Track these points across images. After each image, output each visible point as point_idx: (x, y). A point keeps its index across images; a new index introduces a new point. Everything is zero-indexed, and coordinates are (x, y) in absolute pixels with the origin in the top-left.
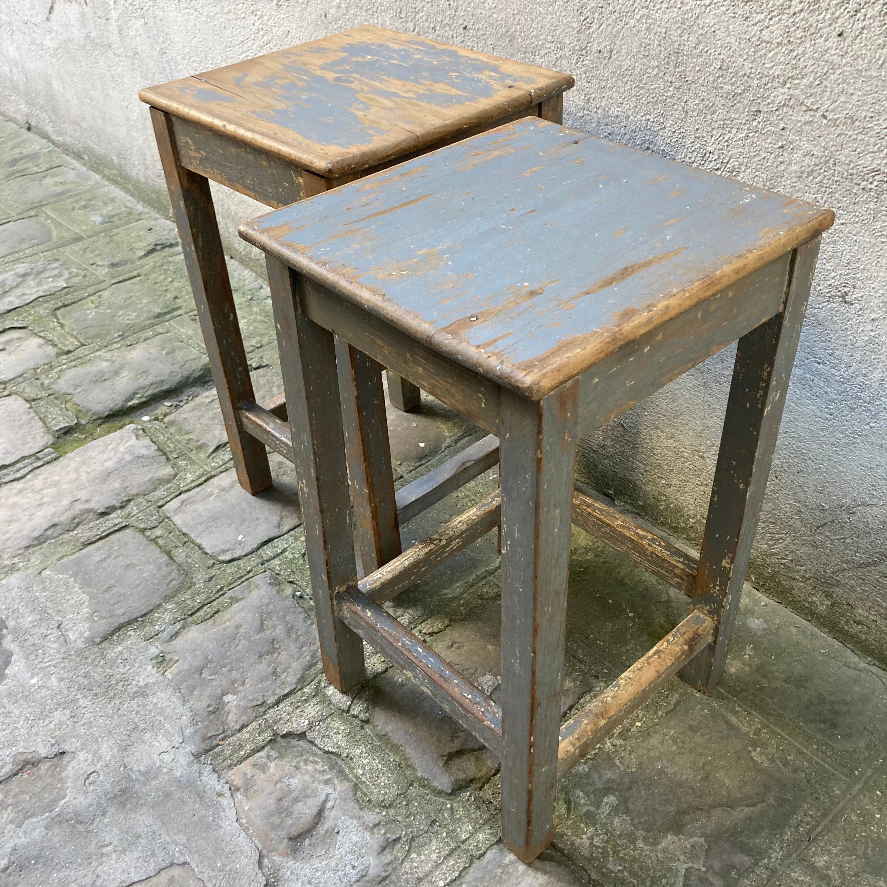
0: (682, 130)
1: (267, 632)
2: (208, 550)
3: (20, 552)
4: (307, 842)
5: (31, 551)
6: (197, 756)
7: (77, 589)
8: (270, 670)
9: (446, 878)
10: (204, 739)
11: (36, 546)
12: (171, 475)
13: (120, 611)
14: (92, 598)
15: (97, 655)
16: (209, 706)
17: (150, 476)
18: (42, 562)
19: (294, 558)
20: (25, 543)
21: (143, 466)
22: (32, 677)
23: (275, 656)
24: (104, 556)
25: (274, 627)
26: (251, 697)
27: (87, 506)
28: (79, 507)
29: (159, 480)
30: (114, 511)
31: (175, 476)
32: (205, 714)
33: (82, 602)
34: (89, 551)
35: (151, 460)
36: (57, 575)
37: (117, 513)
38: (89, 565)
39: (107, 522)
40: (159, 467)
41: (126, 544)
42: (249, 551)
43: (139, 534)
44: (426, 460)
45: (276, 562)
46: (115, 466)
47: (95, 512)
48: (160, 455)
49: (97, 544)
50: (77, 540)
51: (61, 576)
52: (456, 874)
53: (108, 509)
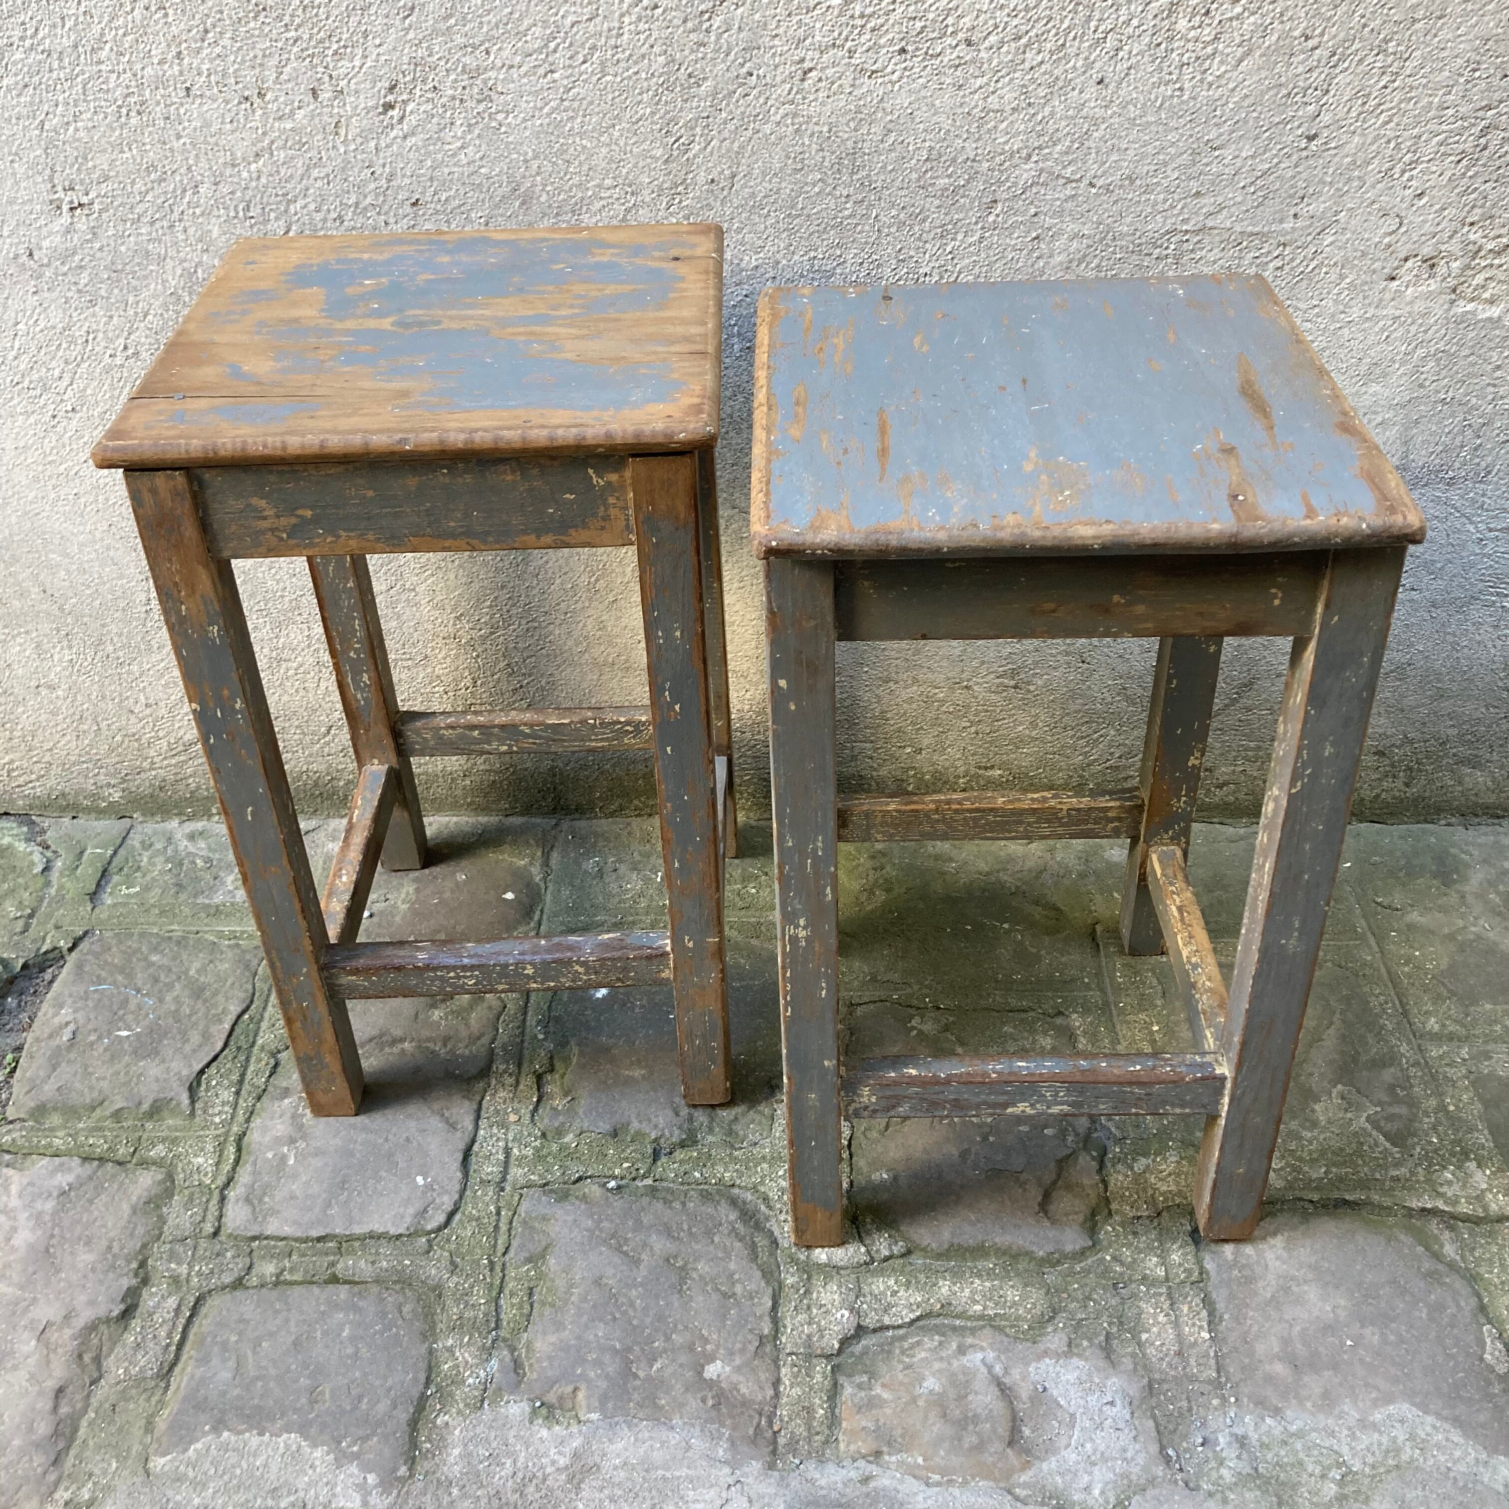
0: (874, 257)
1: (644, 1256)
2: (393, 1231)
3: (52, 1477)
4: (1027, 1432)
5: (70, 1460)
6: (771, 1466)
7: (255, 1439)
8: (715, 1297)
9: (1201, 1327)
10: (754, 1441)
11: (68, 1448)
12: (160, 1183)
13: (382, 1407)
14: (303, 1429)
15: (432, 1488)
16: (704, 1400)
17: (126, 1208)
18: (122, 1459)
19: (537, 1150)
20: (39, 1460)
21: (91, 1202)
23: (695, 1275)
24: (232, 1364)
25: (645, 1245)
26: (738, 1346)
27: (79, 1323)
28: (65, 1338)
29: (148, 1203)
30: (140, 1296)
31: (170, 1177)
32: (714, 1414)
33: (294, 1448)
34: (192, 1377)
35: (93, 1184)
36: (186, 1450)
37: (152, 1294)
38: (224, 1394)
39: (155, 1317)
40: (122, 1183)
41: (241, 1321)
42: (457, 1187)
43: (238, 1293)
44: (538, 913)
45: (516, 1173)
46: (39, 1233)
47: (108, 1321)
48: (99, 1167)
49: (184, 1358)
50: (140, 1380)
51: (199, 1445)
52: (1204, 1313)
53: (124, 1300)
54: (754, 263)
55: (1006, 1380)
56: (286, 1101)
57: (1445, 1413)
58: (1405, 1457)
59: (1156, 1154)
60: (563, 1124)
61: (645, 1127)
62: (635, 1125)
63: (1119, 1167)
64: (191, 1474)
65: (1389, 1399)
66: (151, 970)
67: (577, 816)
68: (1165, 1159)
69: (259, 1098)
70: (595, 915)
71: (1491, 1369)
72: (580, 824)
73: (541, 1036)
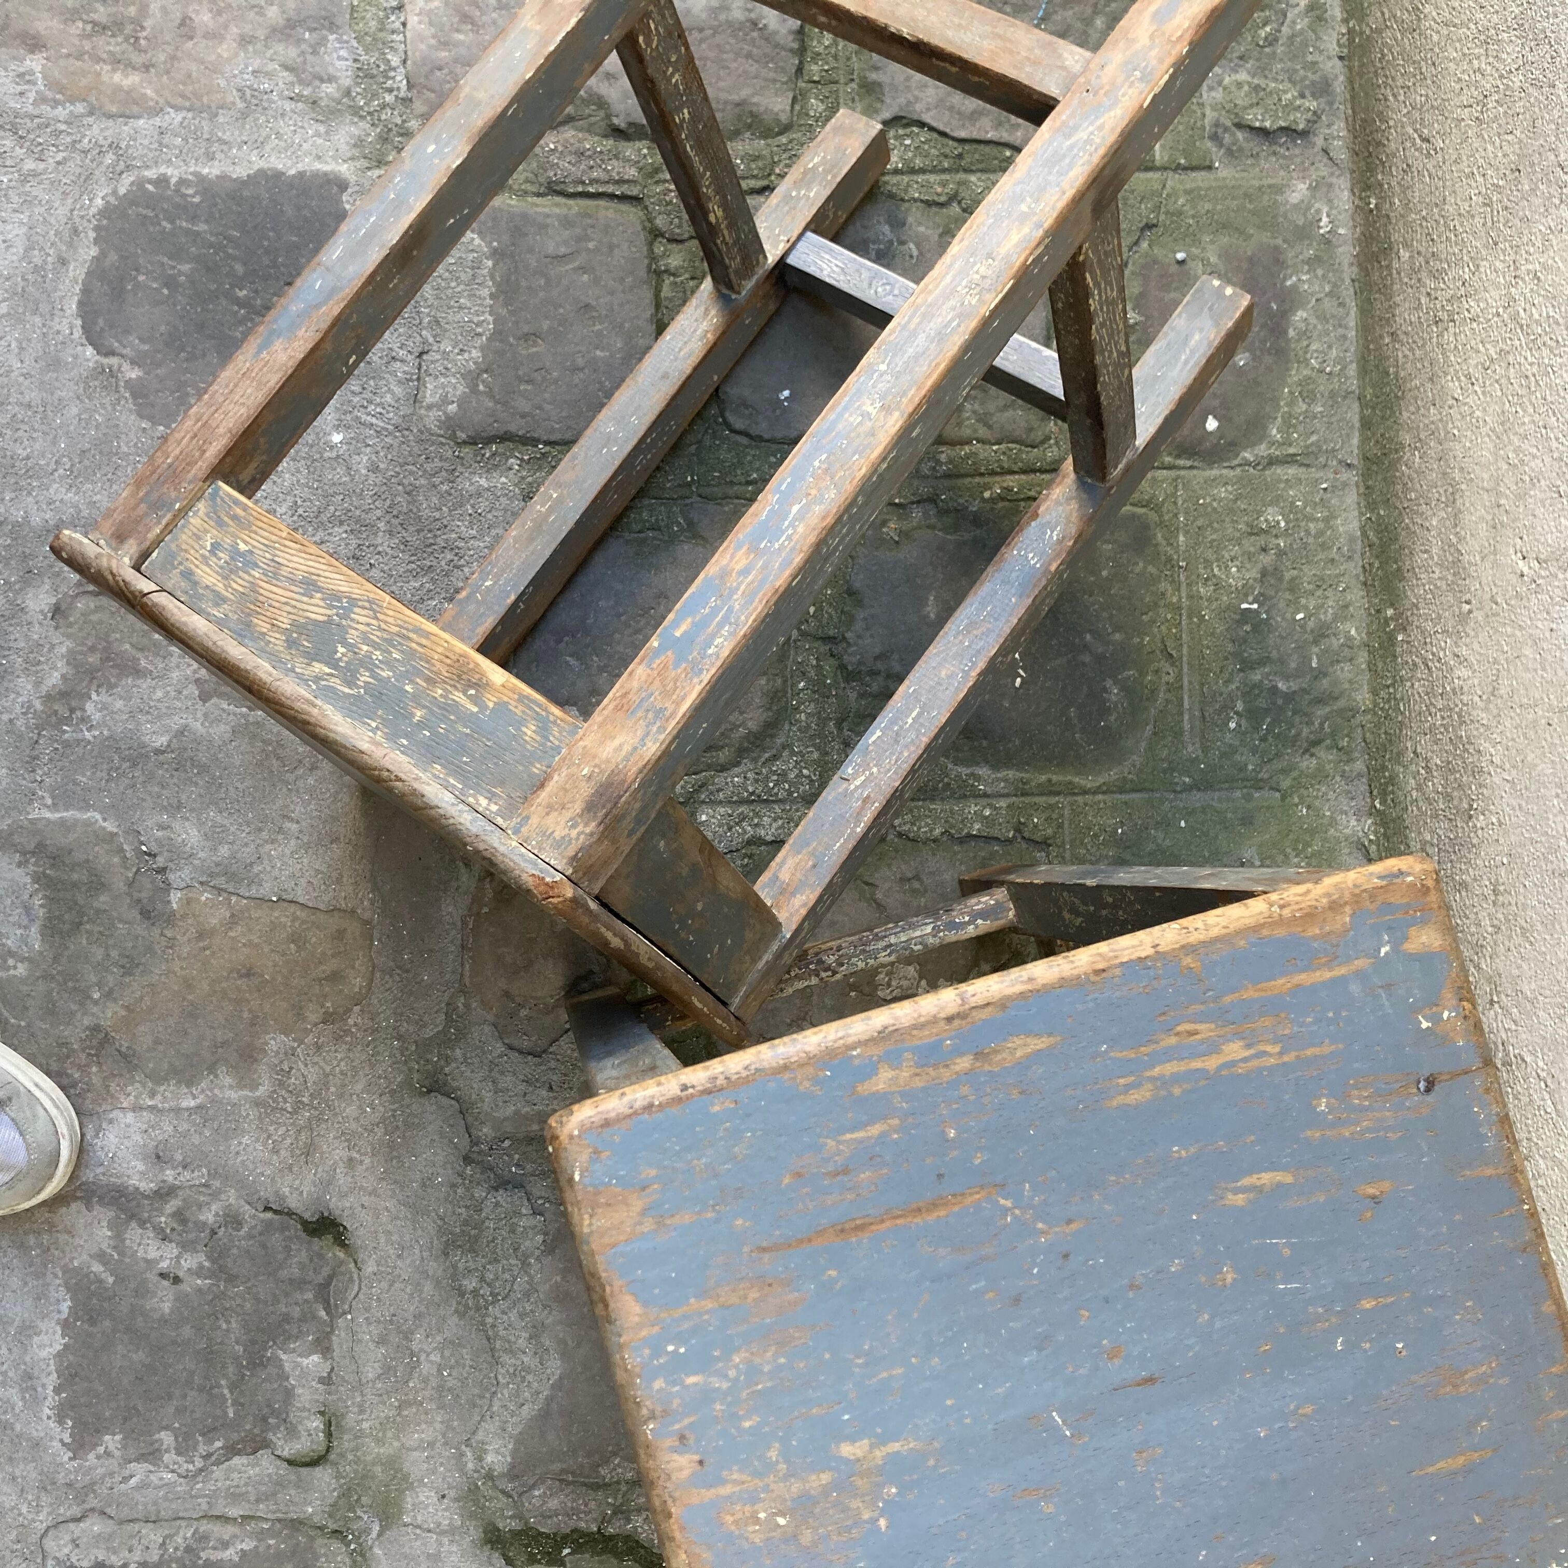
7: (485, 292)
12: (778, 121)
13: (522, 405)
14: (498, 334)
15: (446, 465)
17: (745, 93)
21: (749, 56)
22: (337, 428)
24: (563, 250)
29: (752, 114)
30: (640, 139)
31: (786, 129)
33: (479, 330)
34: (548, 216)
35: (768, 50)
37: (640, 150)
38: (531, 250)
39: (615, 162)
40: (774, 81)
41: (611, 247)
42: (779, 434)
43: (644, 237)
44: (1189, 463)
46: (704, 16)
47: (608, 116)
48: (791, 50)
49: (571, 202)
50: (545, 166)
51: (477, 241)
53: (631, 124)
57: (554, 1406)
58: (506, 1358)
61: (859, 626)
62: (861, 614)
65: (565, 1355)
66: (1079, 25)
67: (1362, 490)
70: (1187, 533)
71: (607, 1461)
72: (1352, 497)
73: (987, 495)
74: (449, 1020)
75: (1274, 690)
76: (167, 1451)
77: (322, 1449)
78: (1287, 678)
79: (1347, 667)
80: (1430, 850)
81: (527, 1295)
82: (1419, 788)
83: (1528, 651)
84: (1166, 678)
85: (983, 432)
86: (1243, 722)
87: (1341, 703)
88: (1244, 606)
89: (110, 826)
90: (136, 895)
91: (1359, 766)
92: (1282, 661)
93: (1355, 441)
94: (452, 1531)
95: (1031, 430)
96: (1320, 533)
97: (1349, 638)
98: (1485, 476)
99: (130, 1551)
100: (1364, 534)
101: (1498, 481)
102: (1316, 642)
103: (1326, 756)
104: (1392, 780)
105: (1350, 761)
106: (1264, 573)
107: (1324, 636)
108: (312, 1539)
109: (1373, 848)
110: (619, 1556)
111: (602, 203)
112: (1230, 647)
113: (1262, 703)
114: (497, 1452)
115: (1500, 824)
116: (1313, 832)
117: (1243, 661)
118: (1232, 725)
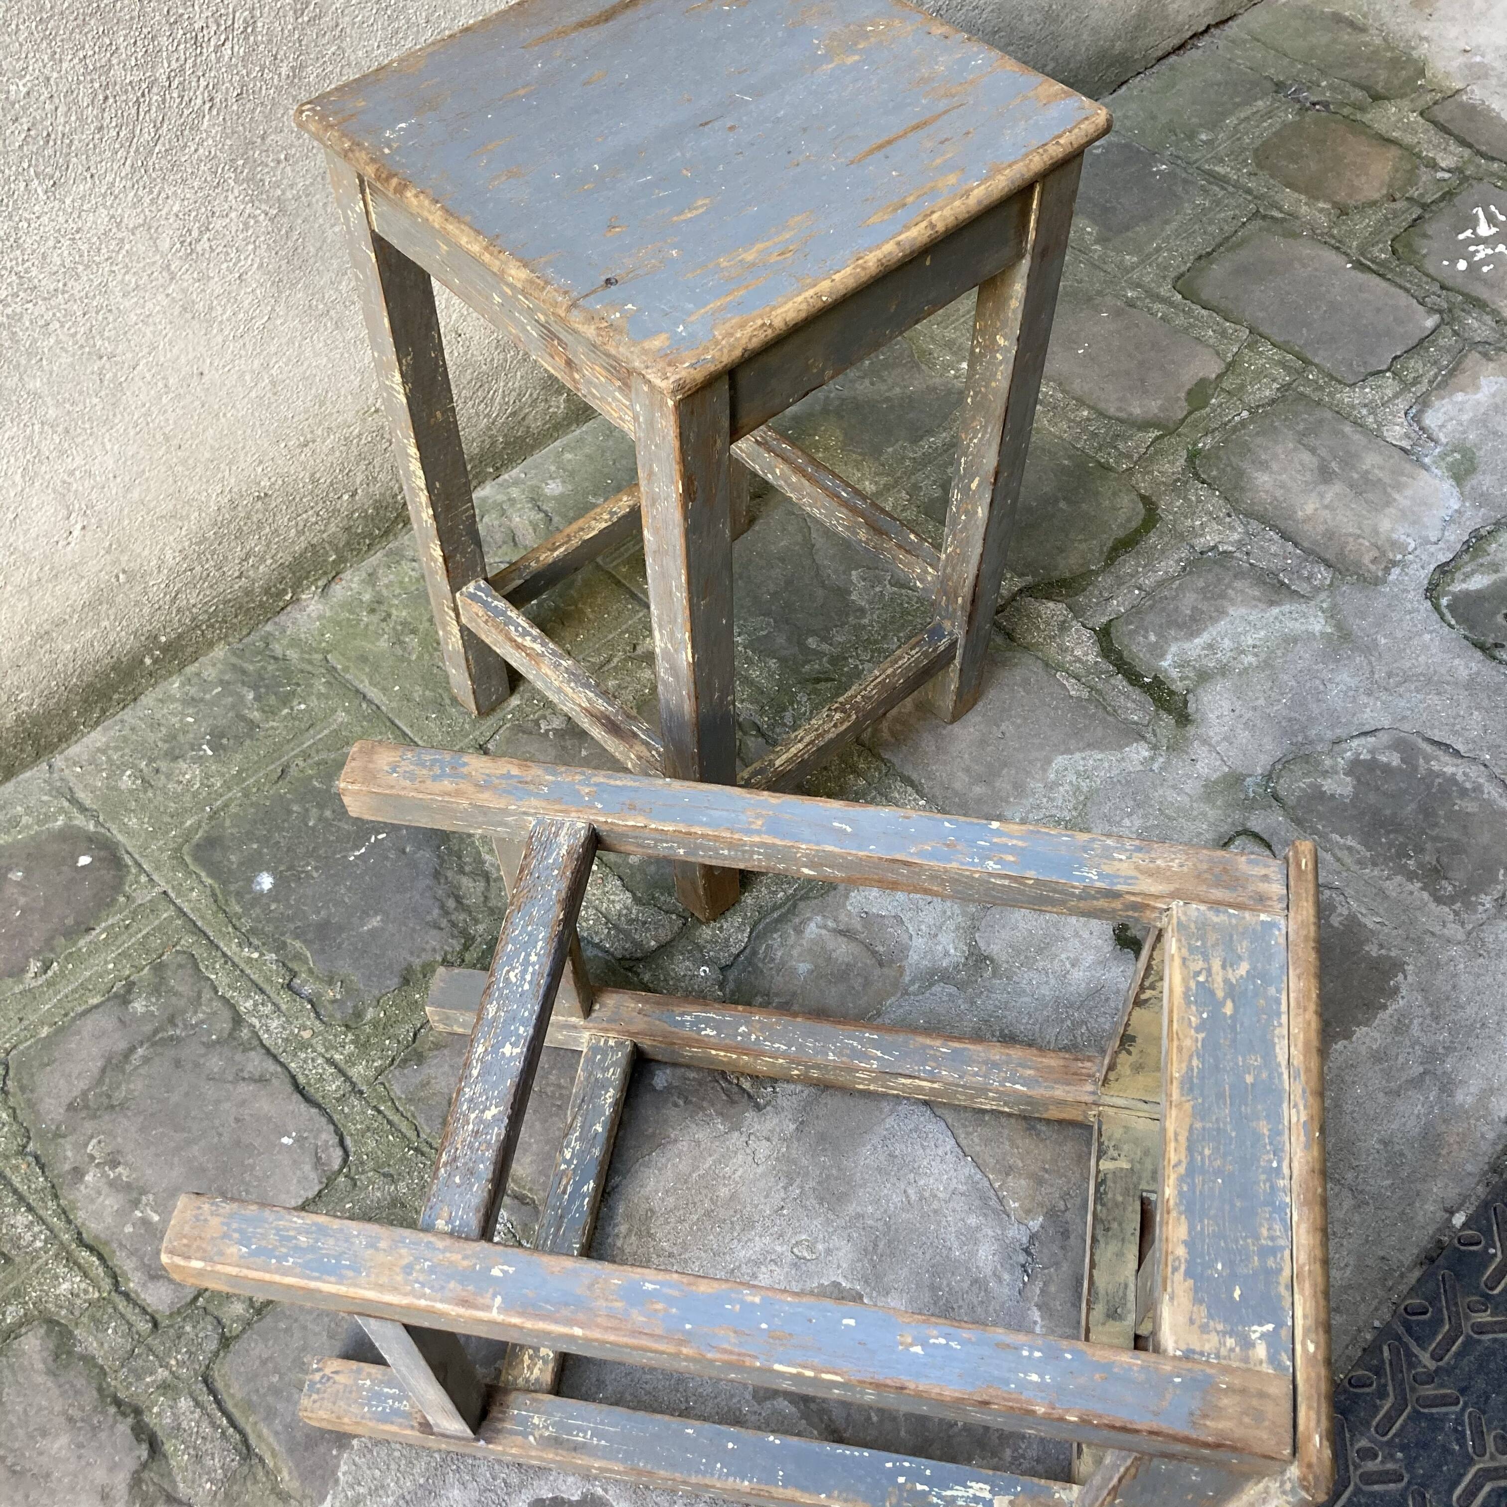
2: (310, 1195)
4: (881, 949)
6: (758, 1108)
10: (732, 1102)
12: (48, 1333)
16: (676, 1105)
17: (40, 1379)
19: (354, 1042)
27: (121, 1490)
29: (57, 1357)
30: (147, 1425)
31: (51, 1322)
32: (691, 1107)
34: (277, 1433)
36: (337, 1481)
37: (159, 1414)
39: (184, 1425)
40: (11, 1365)
41: (264, 1363)
42: (324, 1120)
43: (235, 1347)
44: (126, 857)
45: (358, 1071)
47: (144, 1466)
49: (248, 1429)
50: (230, 1478)
51: (343, 1468)
52: (909, 789)
53: (139, 1440)
54: (24, 90)
55: (841, 927)
56: (88, 1178)
57: (1081, 745)
58: (1085, 789)
59: (792, 704)
60: (356, 1007)
61: (426, 957)
62: (417, 962)
63: (778, 730)
64: (361, 1490)
65: (1048, 761)
67: (64, 745)
68: (799, 703)
69: (56, 1197)
70: (182, 823)
71: (1079, 699)
72: (74, 750)
73: (256, 955)
74: (931, 985)
75: (258, 698)
76: (1341, 915)
77: (1243, 837)
78: (242, 698)
79: (205, 674)
80: (301, 524)
81: (1039, 807)
82: (263, 560)
83: (135, 495)
84: (301, 764)
85: (207, 994)
86: (295, 703)
87: (234, 660)
88: (210, 753)
89: (1036, 1315)
90: (1060, 1253)
91: (269, 627)
92: (233, 706)
93: (28, 774)
94: (1205, 742)
95: (180, 966)
96: (117, 749)
97: (183, 685)
98: (20, 606)
99: (1411, 893)
100: (97, 723)
101: (21, 590)
102: (202, 700)
103: (277, 649)
104: (267, 591)
105: (270, 634)
106: (175, 759)
107: (193, 699)
108: (1293, 808)
109: (320, 583)
110: (1119, 653)
111: (230, 1406)
112: (248, 742)
113: (272, 700)
114: (1138, 753)
115: (261, 462)
116: (339, 623)
117: (251, 729)
118: (303, 706)
